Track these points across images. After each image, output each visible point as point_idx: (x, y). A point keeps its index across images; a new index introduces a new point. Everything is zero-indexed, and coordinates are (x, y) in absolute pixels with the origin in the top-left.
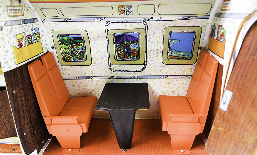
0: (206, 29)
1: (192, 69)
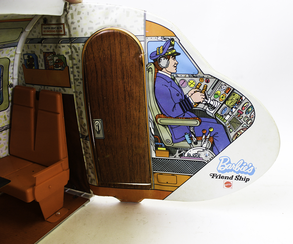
0: (14, 60)
1: (6, 117)
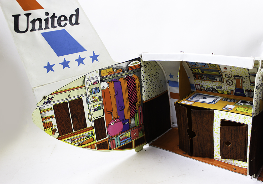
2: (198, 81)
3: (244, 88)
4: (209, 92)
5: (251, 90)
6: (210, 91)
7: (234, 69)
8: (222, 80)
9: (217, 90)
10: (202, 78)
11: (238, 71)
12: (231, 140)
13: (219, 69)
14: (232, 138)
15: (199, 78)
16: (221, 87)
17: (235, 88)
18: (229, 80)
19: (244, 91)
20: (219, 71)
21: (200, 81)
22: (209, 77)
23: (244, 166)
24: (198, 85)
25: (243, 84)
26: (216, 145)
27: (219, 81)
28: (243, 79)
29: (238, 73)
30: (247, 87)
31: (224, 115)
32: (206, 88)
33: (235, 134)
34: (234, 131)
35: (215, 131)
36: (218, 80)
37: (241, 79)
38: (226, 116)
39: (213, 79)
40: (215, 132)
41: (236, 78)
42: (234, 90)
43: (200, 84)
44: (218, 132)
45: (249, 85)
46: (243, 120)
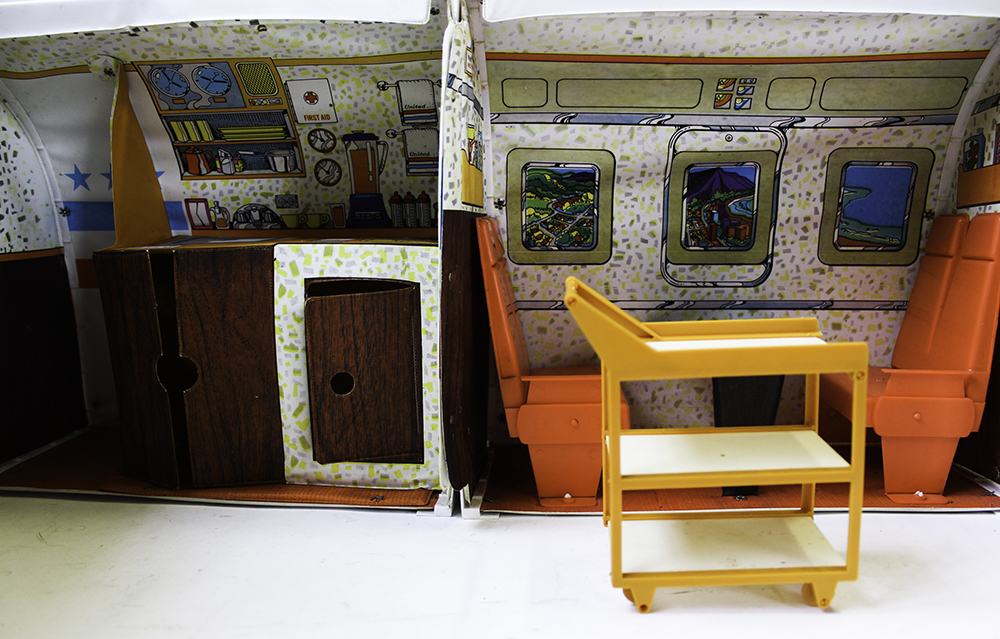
0: (944, 156)
1: (905, 282)
2: (200, 183)
3: (383, 189)
4: (245, 229)
5: (409, 193)
6: (252, 226)
7: (345, 98)
8: (296, 167)
9: (278, 212)
10: (216, 169)
11: (360, 107)
12: (354, 364)
13: (285, 106)
14: (357, 354)
15: (204, 171)
16: (296, 196)
17: (351, 196)
18: (326, 160)
19: (387, 205)
20: (287, 118)
21: (209, 183)
22: (244, 162)
23: (416, 482)
24: (197, 201)
25: (380, 173)
26: (289, 408)
27: (285, 174)
28: (380, 147)
29: (361, 116)
30: (394, 183)
31: (317, 260)
32: (232, 213)
33: (368, 333)
34: (364, 319)
35: (282, 340)
36: (281, 168)
37: (372, 149)
38: (327, 261)
39: (260, 169)
40: (285, 347)
41: (353, 146)
42: (348, 204)
43: (209, 198)
44: (297, 345)
45: (401, 175)
46: (396, 267)
